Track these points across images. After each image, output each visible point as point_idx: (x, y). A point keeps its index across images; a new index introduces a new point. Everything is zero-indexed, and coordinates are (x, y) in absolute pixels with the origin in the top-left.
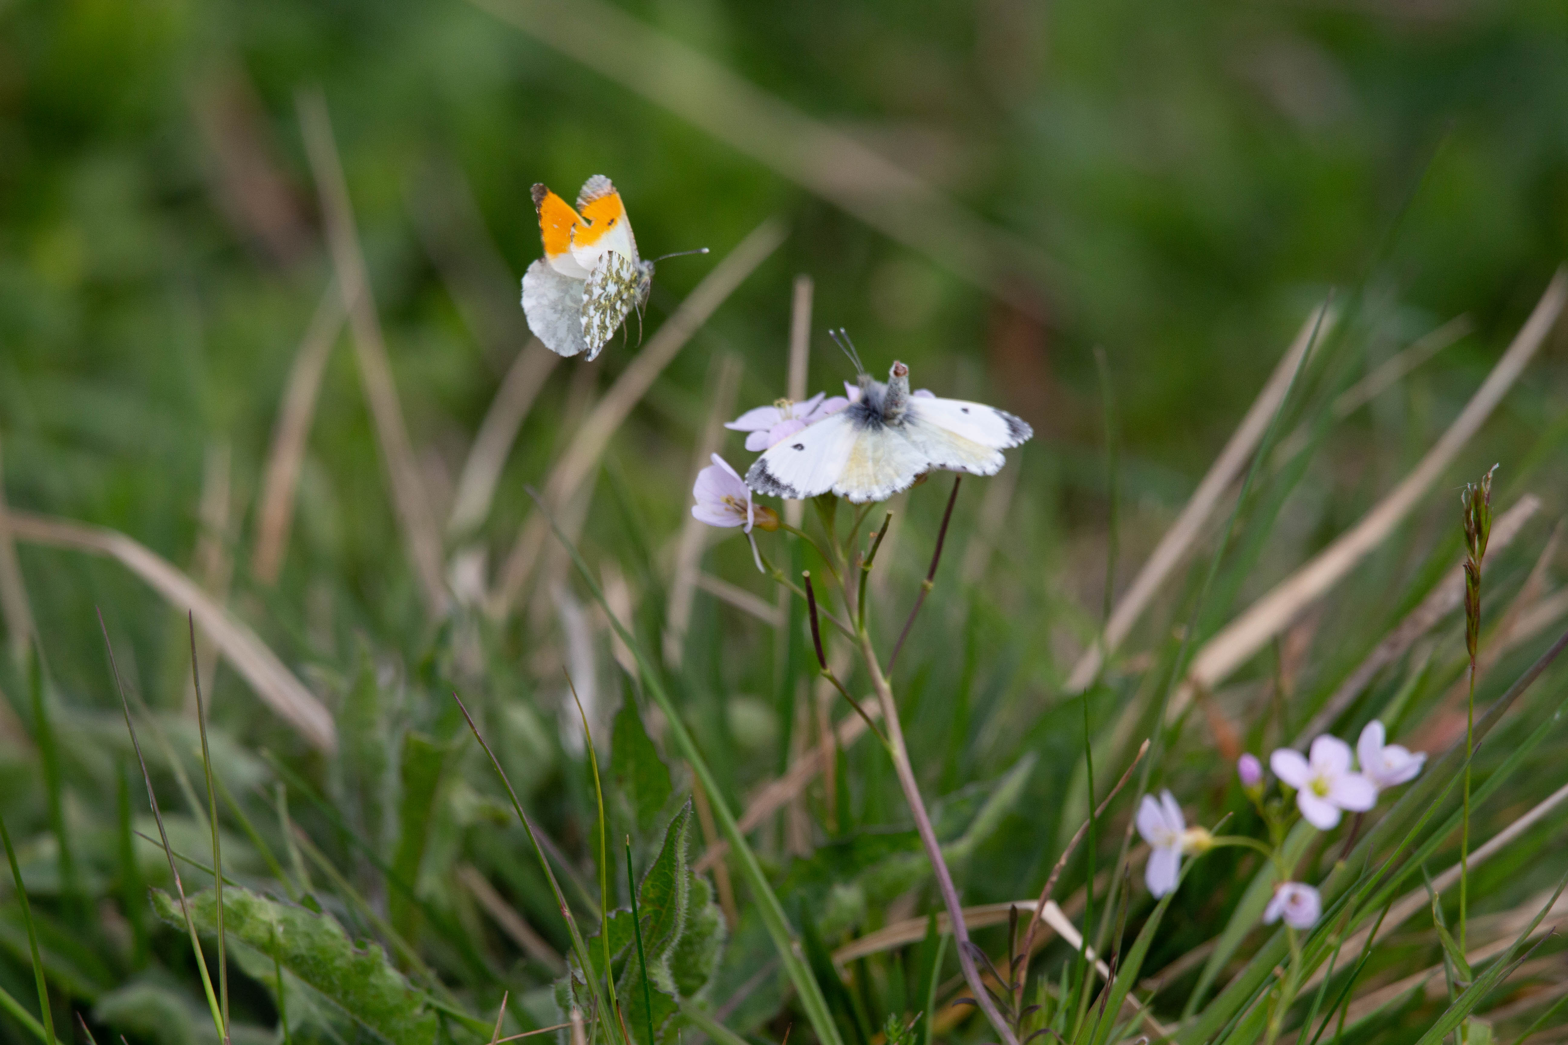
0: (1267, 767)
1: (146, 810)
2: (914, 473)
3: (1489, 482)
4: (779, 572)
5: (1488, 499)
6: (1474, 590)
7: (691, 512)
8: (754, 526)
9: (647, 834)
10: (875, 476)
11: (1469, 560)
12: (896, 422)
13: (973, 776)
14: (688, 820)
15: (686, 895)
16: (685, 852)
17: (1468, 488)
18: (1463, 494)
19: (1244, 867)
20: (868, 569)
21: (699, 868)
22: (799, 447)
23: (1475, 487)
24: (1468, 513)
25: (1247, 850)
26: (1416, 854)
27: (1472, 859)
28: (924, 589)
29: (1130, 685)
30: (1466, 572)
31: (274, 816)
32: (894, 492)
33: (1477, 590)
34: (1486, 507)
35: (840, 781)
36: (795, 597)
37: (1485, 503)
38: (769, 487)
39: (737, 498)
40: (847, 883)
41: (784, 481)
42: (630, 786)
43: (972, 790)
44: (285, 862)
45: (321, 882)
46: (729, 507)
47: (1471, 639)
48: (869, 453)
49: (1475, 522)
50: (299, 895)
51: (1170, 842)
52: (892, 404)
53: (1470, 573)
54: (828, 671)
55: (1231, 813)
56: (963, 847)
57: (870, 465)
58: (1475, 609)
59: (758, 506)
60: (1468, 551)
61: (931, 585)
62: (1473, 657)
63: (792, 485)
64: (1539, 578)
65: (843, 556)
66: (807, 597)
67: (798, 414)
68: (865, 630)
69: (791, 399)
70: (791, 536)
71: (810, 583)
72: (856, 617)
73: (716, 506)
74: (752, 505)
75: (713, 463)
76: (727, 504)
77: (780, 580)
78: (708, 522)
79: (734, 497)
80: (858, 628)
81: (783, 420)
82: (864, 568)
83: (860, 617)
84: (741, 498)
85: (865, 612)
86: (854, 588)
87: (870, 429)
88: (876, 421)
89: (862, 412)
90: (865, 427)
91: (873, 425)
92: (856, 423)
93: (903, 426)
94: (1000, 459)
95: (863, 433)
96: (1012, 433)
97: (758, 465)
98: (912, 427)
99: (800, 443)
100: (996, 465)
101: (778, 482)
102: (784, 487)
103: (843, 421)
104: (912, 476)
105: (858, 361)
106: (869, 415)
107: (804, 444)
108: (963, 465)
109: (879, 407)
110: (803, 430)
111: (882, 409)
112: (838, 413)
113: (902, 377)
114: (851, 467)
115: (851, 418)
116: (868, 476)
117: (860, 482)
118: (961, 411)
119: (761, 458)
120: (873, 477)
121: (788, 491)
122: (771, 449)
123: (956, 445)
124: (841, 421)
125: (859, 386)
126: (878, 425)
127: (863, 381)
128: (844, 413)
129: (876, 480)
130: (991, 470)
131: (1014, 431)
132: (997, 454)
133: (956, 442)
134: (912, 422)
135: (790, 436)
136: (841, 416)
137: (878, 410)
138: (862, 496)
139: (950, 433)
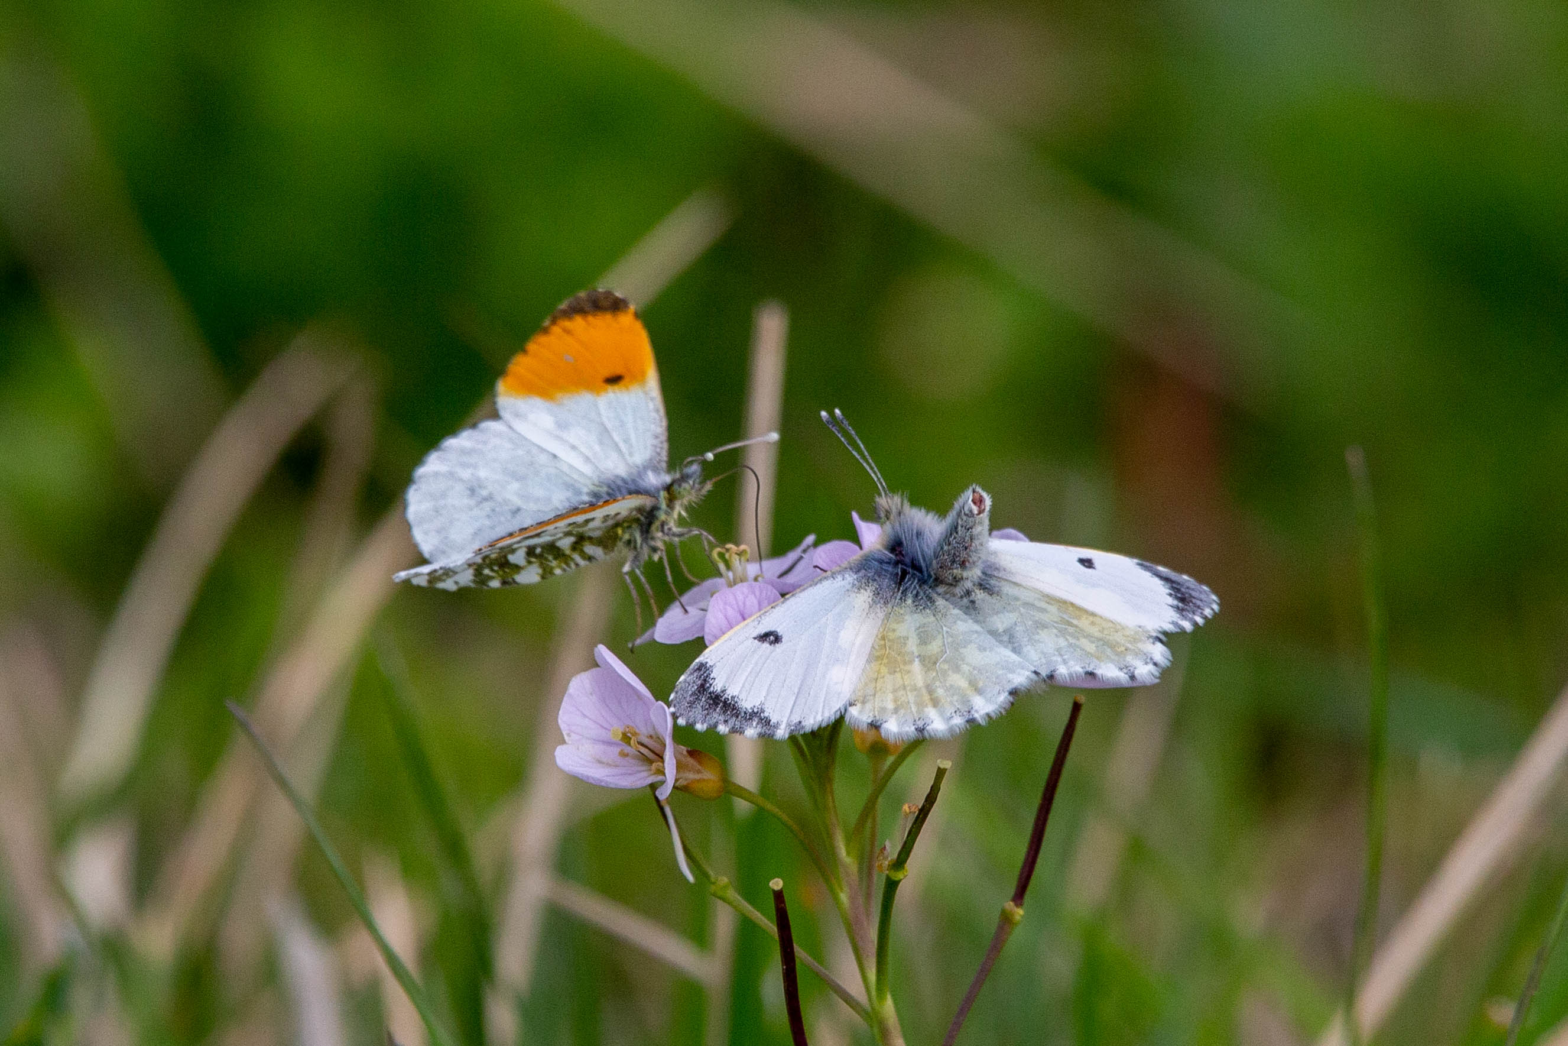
2: (1008, 687)
4: (722, 880)
7: (553, 757)
8: (676, 787)
20: (899, 875)
22: (771, 637)
28: (1006, 921)
32: (972, 721)
36: (746, 930)
39: (643, 732)
41: (747, 704)
46: (628, 749)
48: (912, 645)
57: (916, 666)
59: (683, 749)
61: (1019, 912)
63: (763, 711)
65: (848, 853)
66: (776, 929)
67: (760, 573)
68: (889, 997)
69: (742, 544)
70: (742, 807)
71: (783, 902)
72: (872, 971)
73: (602, 747)
74: (674, 748)
75: (593, 663)
76: (624, 744)
77: (720, 893)
78: (588, 777)
79: (637, 731)
80: (874, 993)
81: (731, 584)
82: (890, 875)
83: (880, 971)
84: (652, 733)
85: (890, 959)
86: (869, 913)
87: (909, 601)
88: (920, 586)
89: (890, 569)
90: (898, 597)
91: (915, 592)
92: (881, 590)
93: (971, 598)
94: (1159, 652)
95: (895, 607)
96: (1180, 605)
97: (692, 674)
98: (988, 597)
99: (773, 629)
100: (1155, 664)
101: (734, 705)
102: (748, 715)
103: (854, 585)
104: (1006, 694)
105: (876, 469)
106: (904, 573)
107: (780, 631)
108: (1090, 669)
109: (924, 560)
110: (773, 605)
111: (931, 564)
112: (838, 574)
113: (981, 515)
114: (879, 672)
115: (868, 580)
116: (915, 689)
117: (899, 703)
118: (1079, 565)
119: (697, 660)
120: (924, 691)
121: (754, 724)
122: (716, 644)
123: (1076, 626)
124: (849, 587)
125: (879, 518)
126: (925, 593)
127: (887, 507)
128: (851, 573)
129: (931, 699)
130: (1145, 672)
131: (1182, 600)
132: (1154, 643)
133: (1075, 622)
134: (987, 586)
135: (752, 618)
136: (847, 576)
137: (923, 565)
138: (907, 729)
139: (1063, 604)
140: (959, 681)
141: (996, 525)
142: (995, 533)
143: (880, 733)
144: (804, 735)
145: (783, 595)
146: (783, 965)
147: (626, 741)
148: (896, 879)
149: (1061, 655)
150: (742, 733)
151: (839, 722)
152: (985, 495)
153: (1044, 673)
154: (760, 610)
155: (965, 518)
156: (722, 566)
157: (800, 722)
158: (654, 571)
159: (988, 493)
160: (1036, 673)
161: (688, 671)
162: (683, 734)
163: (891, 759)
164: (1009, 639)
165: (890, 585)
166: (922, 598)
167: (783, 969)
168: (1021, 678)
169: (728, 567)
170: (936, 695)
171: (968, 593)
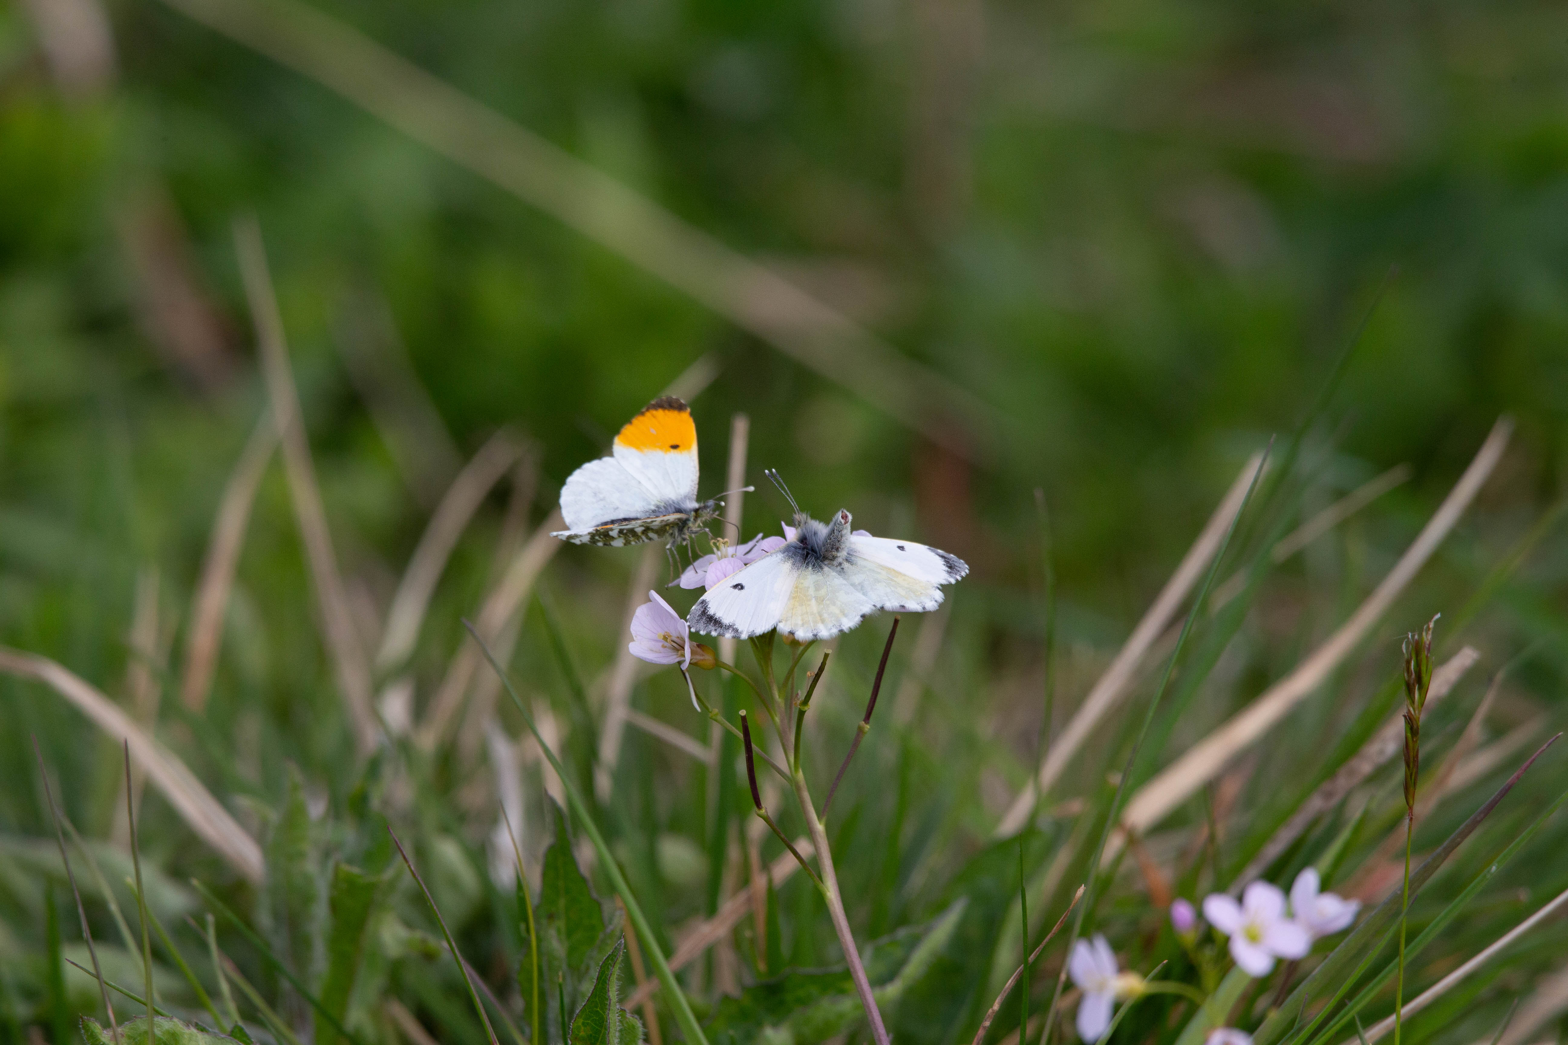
0: (1200, 915)
1: (77, 938)
2: (861, 614)
3: (1430, 632)
4: (716, 711)
5: (1429, 649)
6: (1413, 740)
7: (628, 648)
8: (690, 663)
9: (577, 971)
10: (821, 616)
11: (1409, 710)
12: (835, 563)
13: (903, 920)
14: (620, 959)
15: (617, 1034)
16: (618, 990)
17: (1409, 638)
18: (1404, 643)
19: (1174, 1015)
20: (806, 708)
21: (629, 1006)
22: (739, 587)
23: (1416, 637)
24: (1408, 662)
25: (1178, 998)
26: (1350, 1005)
27: (1406, 1010)
28: (860, 731)
29: (1061, 830)
30: (1405, 722)
31: (203, 946)
32: (841, 631)
33: (1416, 741)
34: (1427, 657)
35: (771, 921)
36: (728, 737)
37: (1426, 653)
38: (711, 627)
39: (674, 635)
40: (775, 1025)
41: (726, 621)
42: (561, 923)
43: (902, 933)
44: (214, 993)
45: (249, 1014)
46: (666, 644)
47: (1409, 788)
48: (811, 592)
49: (1415, 672)
50: (228, 1027)
51: (1101, 987)
52: (832, 545)
53: (1409, 723)
54: (763, 811)
55: (1165, 962)
56: (893, 990)
57: (813, 602)
58: (1414, 760)
59: (695, 644)
60: (1407, 702)
61: (868, 727)
62: (1411, 808)
63: (734, 626)
64: (1475, 730)
65: (779, 697)
66: (742, 735)
67: (734, 553)
68: (801, 770)
69: (726, 538)
70: (726, 673)
71: (746, 722)
72: (792, 757)
73: (653, 643)
74: (690, 643)
75: (649, 600)
76: (664, 641)
77: (714, 717)
78: (645, 658)
79: (671, 635)
80: (793, 769)
81: (720, 559)
82: (801, 708)
83: (796, 757)
84: (678, 636)
85: (801, 751)
86: (790, 728)
87: (810, 568)
88: (816, 560)
89: (800, 552)
90: (804, 566)
91: (813, 564)
92: (796, 562)
93: (842, 567)
94: (939, 596)
95: (803, 572)
96: (949, 570)
97: (698, 605)
98: (850, 566)
99: (740, 583)
100: (936, 601)
101: (720, 622)
102: (727, 627)
103: (782, 560)
104: (859, 617)
105: (793, 500)
106: (808, 554)
107: (744, 584)
108: (902, 604)
109: (818, 547)
110: (741, 570)
111: (821, 549)
112: (774, 554)
113: (847, 524)
114: (794, 605)
115: (790, 557)
116: (812, 614)
117: (805, 621)
118: (897, 549)
119: (701, 598)
120: (817, 615)
121: (730, 631)
122: (711, 590)
123: (895, 581)
124: (779, 561)
125: (796, 525)
126: (818, 564)
127: (799, 520)
128: (781, 553)
129: (821, 619)
130: (931, 606)
131: (950, 567)
132: (935, 590)
133: (895, 579)
134: (850, 561)
135: (729, 577)
136: (778, 555)
137: (817, 549)
138: (809, 635)
139: (889, 570)
140: (835, 610)
141: (855, 528)
142: (854, 532)
143: (794, 637)
144: (757, 637)
145: (746, 564)
146: (746, 754)
148: (804, 710)
149: (888, 597)
150: (723, 636)
151: (774, 630)
152: (848, 514)
153: (879, 606)
154: (734, 572)
155: (838, 526)
156: (715, 549)
157: (754, 631)
158: (682, 550)
159: (850, 512)
160: (874, 606)
161: (697, 604)
162: (694, 636)
163: (801, 648)
164: (861, 588)
165: (800, 560)
166: (817, 567)
167: (746, 756)
168: (867, 609)
169: (718, 549)
170: (823, 617)
171: (840, 564)
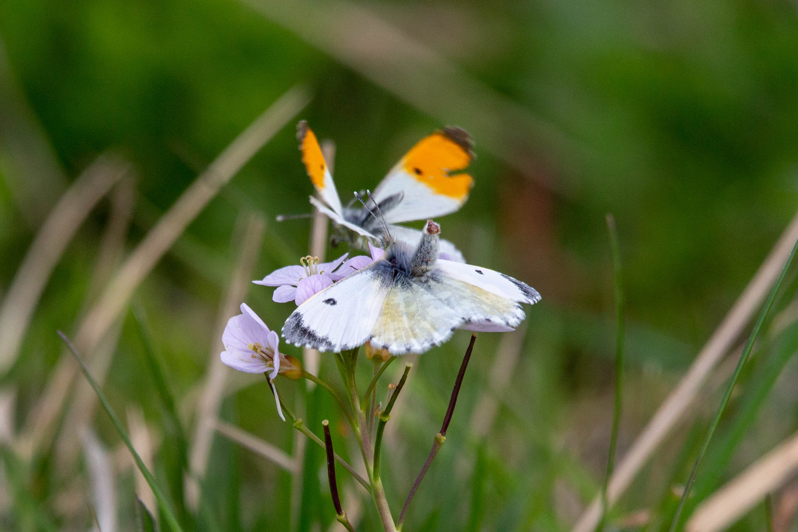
2: (451, 327)
4: (300, 421)
8: (278, 374)
10: (412, 330)
12: (423, 279)
20: (387, 419)
22: (331, 302)
28: (437, 442)
32: (433, 345)
36: (311, 445)
38: (305, 339)
39: (264, 346)
41: (320, 334)
46: (255, 354)
48: (402, 308)
52: (423, 261)
54: (343, 517)
57: (405, 318)
59: (283, 355)
61: (444, 439)
63: (328, 338)
65: (361, 409)
66: (325, 444)
67: (323, 270)
68: (379, 479)
69: (315, 256)
70: (310, 384)
71: (329, 431)
72: (371, 466)
73: (243, 353)
74: (279, 353)
75: (240, 312)
76: (254, 352)
77: (298, 427)
78: (236, 367)
79: (261, 346)
80: (372, 477)
81: (309, 275)
82: (381, 418)
83: (375, 466)
84: (267, 347)
85: (381, 461)
86: (370, 438)
87: (399, 286)
88: (405, 278)
89: (389, 270)
90: (394, 284)
91: (402, 281)
92: (385, 280)
93: (428, 284)
94: (520, 314)
95: (392, 289)
97: (292, 318)
99: (332, 298)
100: (518, 318)
101: (313, 335)
102: (321, 340)
103: (372, 277)
104: (450, 330)
106: (396, 272)
107: (336, 299)
108: (487, 318)
109: (407, 264)
111: (410, 266)
112: (364, 272)
114: (386, 321)
115: (379, 275)
116: (404, 329)
117: (398, 336)
118: (477, 273)
119: (295, 311)
120: (409, 330)
121: (324, 344)
122: (302, 305)
123: (480, 299)
124: (369, 278)
126: (407, 281)
127: (388, 240)
128: (370, 271)
129: (413, 334)
130: (514, 322)
131: (525, 292)
132: (516, 308)
134: (436, 279)
136: (368, 272)
137: (406, 267)
138: (402, 348)
139: (473, 288)
140: (426, 325)
146: (328, 462)
147: (255, 350)
148: (385, 421)
149: (473, 311)
150: (317, 348)
153: (466, 319)
157: (346, 344)
160: (462, 319)
162: (284, 348)
163: (384, 363)
164: (448, 303)
165: (389, 278)
166: (406, 284)
167: (328, 464)
168: (456, 322)
169: (307, 265)
170: (415, 332)
171: (427, 281)
